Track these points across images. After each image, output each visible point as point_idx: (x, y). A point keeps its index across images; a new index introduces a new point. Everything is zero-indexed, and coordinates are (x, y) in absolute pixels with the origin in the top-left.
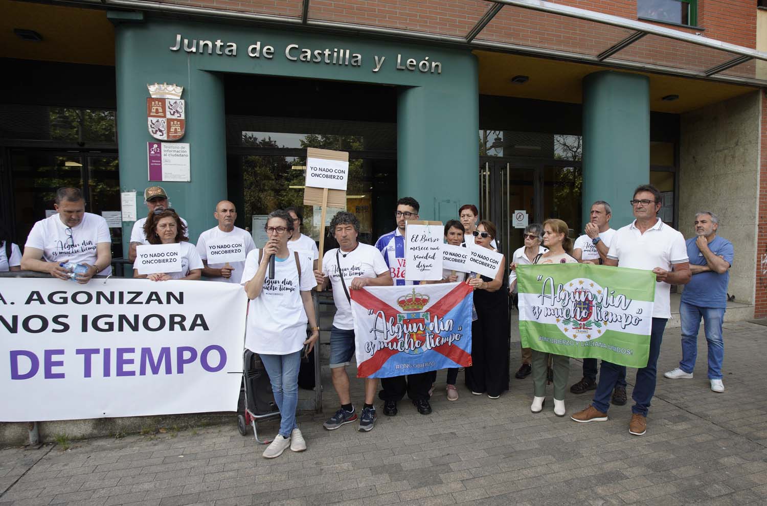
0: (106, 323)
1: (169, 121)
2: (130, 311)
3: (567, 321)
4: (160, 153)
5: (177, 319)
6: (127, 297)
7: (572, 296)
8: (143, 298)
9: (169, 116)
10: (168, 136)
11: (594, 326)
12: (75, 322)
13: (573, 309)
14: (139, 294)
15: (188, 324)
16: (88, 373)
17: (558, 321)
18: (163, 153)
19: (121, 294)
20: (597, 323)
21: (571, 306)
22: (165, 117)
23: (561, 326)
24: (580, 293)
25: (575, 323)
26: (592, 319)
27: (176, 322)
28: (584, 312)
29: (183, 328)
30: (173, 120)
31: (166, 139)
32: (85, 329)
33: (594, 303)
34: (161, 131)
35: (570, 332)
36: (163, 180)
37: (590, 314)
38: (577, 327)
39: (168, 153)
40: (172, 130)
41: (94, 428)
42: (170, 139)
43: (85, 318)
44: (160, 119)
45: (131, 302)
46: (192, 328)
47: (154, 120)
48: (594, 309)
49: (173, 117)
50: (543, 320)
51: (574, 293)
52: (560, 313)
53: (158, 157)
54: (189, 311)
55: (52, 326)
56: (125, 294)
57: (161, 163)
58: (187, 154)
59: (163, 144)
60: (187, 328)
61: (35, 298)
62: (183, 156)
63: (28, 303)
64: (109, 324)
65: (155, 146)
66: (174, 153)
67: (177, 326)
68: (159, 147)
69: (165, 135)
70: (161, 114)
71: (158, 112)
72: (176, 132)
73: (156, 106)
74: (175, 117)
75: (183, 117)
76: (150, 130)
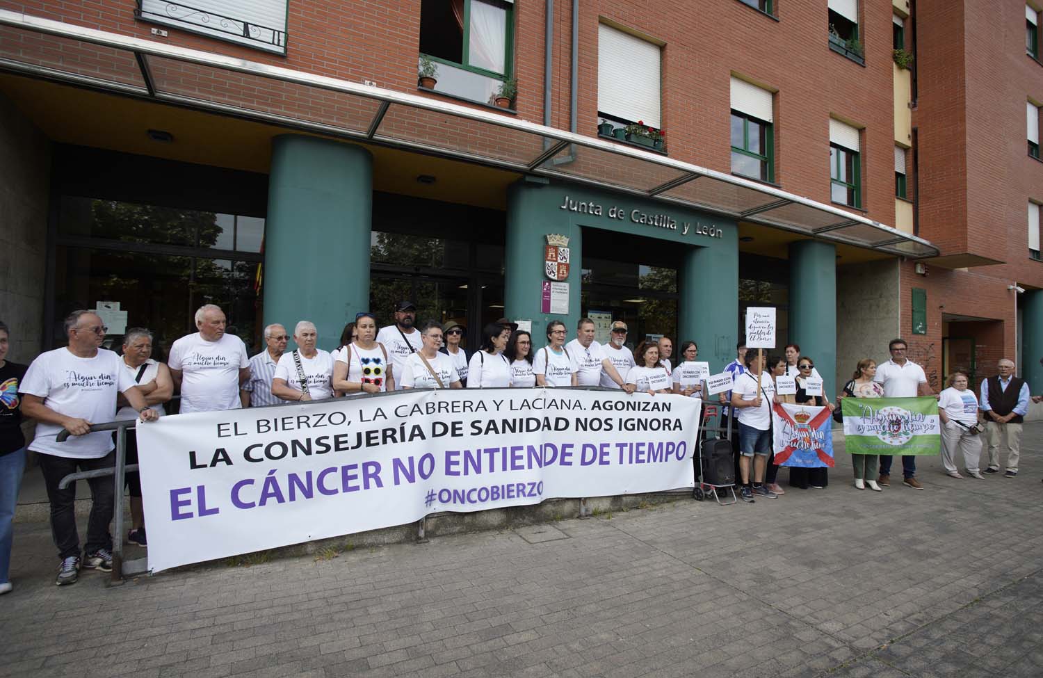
0: (631, 425)
1: (559, 264)
2: (643, 415)
3: (884, 433)
4: (550, 290)
5: (667, 422)
6: (642, 406)
7: (887, 418)
8: (650, 407)
9: (559, 261)
10: (558, 277)
11: (903, 435)
12: (615, 423)
13: (888, 425)
14: (648, 403)
15: (672, 426)
16: (621, 462)
17: (878, 433)
18: (552, 290)
19: (639, 403)
20: (906, 433)
21: (886, 424)
22: (556, 261)
23: (880, 437)
24: (892, 415)
25: (890, 434)
26: (901, 431)
27: (665, 424)
28: (895, 427)
29: (670, 429)
30: (562, 264)
31: (556, 279)
32: (620, 429)
33: (902, 421)
34: (554, 273)
35: (887, 440)
36: (551, 312)
37: (899, 428)
38: (892, 436)
39: (555, 290)
40: (561, 272)
41: (611, 505)
42: (560, 279)
43: (621, 420)
44: (554, 263)
45: (644, 410)
46: (674, 429)
47: (550, 263)
48: (902, 426)
49: (562, 262)
50: (866, 433)
51: (888, 415)
52: (878, 428)
53: (548, 294)
54: (672, 416)
55: (604, 426)
56: (641, 403)
57: (550, 298)
58: (568, 291)
59: (552, 283)
60: (672, 428)
61: (596, 405)
62: (564, 293)
63: (593, 409)
64: (633, 425)
65: (547, 284)
66: (558, 291)
67: (666, 427)
68: (550, 285)
69: (556, 276)
70: (554, 259)
71: (552, 257)
72: (563, 274)
73: (551, 253)
74: (563, 261)
75: (568, 262)
76: (547, 271)
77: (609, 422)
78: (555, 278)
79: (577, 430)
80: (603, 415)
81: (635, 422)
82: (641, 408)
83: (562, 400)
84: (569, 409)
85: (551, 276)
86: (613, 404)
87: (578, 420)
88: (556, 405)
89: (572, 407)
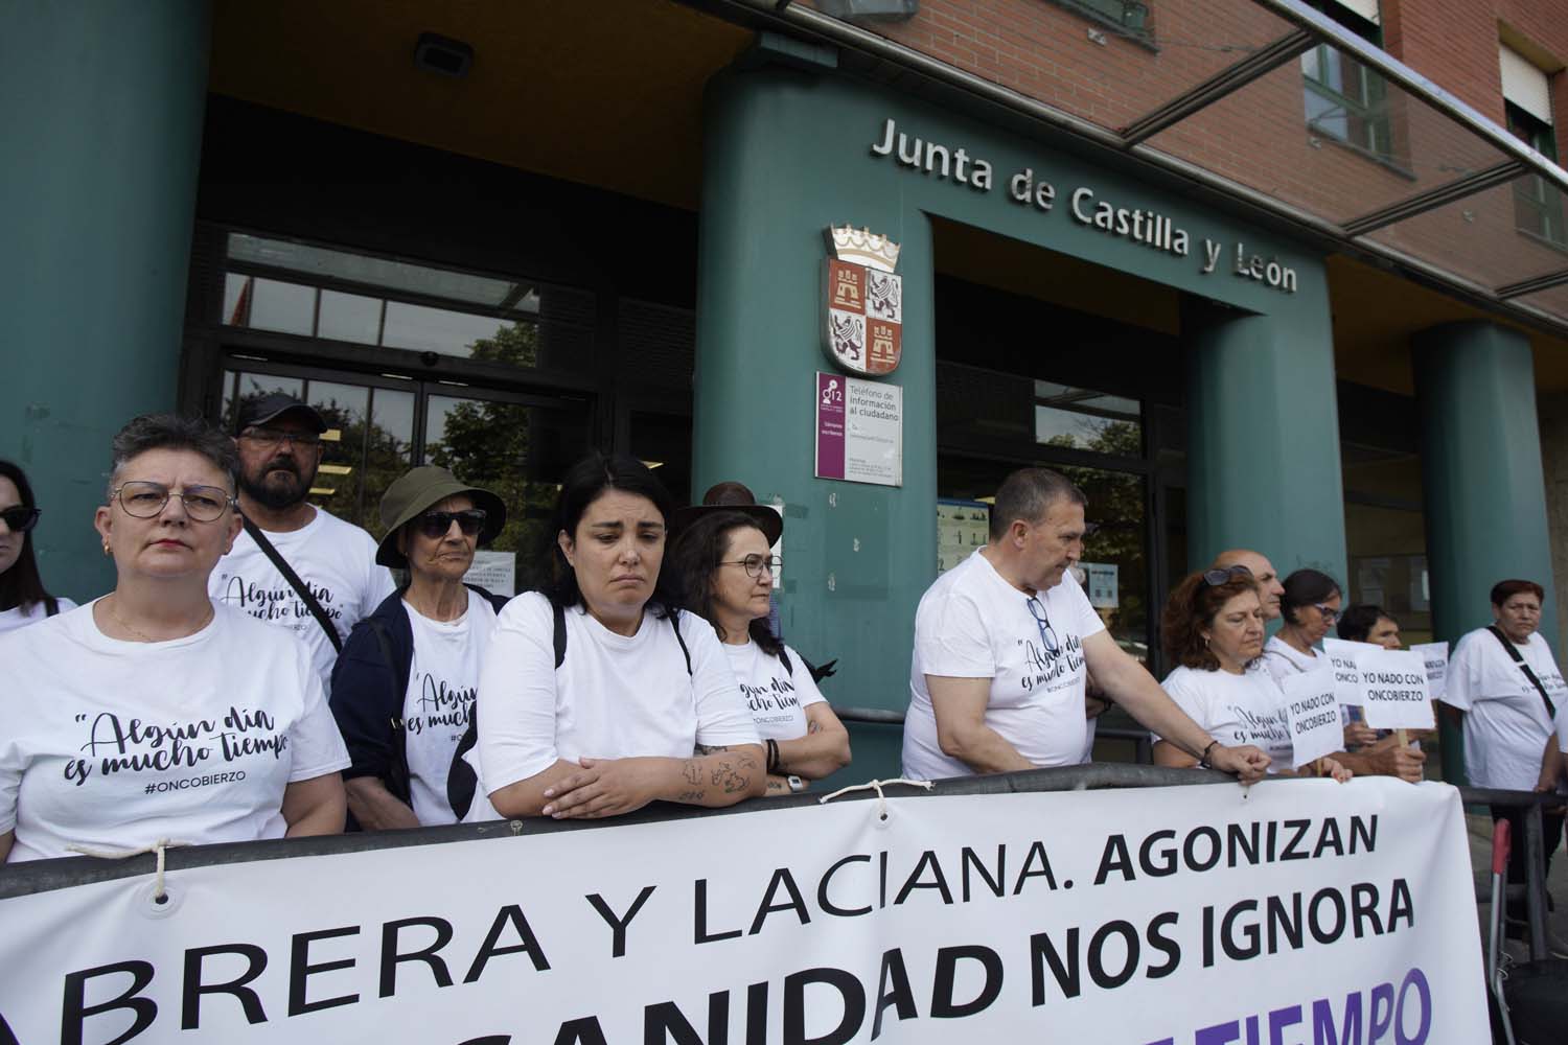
0: (1247, 929)
1: (871, 322)
2: (1286, 881)
4: (842, 404)
5: (1364, 899)
6: (1284, 837)
8: (1309, 842)
9: (871, 312)
10: (869, 364)
12: (1189, 935)
14: (1304, 825)
15: (1383, 910)
18: (849, 406)
19: (1272, 826)
22: (862, 312)
29: (1378, 926)
30: (881, 323)
31: (863, 369)
32: (1208, 960)
34: (854, 348)
36: (848, 477)
39: (859, 407)
40: (877, 348)
42: (874, 371)
43: (1208, 913)
44: (854, 317)
46: (1390, 925)
47: (842, 316)
49: (879, 316)
53: (836, 416)
54: (1379, 869)
55: (1152, 956)
56: (1280, 828)
57: (843, 431)
58: (899, 412)
59: (850, 382)
60: (1385, 922)
61: (1115, 859)
62: (887, 417)
63: (1101, 879)
64: (1252, 930)
65: (833, 384)
66: (870, 409)
67: (1366, 920)
68: (841, 388)
69: (863, 359)
70: (855, 304)
71: (848, 297)
72: (883, 354)
73: (845, 285)
74: (883, 315)
75: (898, 319)
76: (833, 341)
77: (1165, 931)
78: (860, 365)
79: (1039, 998)
80: (1137, 900)
81: (1259, 916)
82: (1279, 850)
83: (967, 853)
84: (999, 891)
85: (846, 358)
86: (1177, 844)
87: (1040, 945)
88: (941, 884)
89: (1009, 885)
